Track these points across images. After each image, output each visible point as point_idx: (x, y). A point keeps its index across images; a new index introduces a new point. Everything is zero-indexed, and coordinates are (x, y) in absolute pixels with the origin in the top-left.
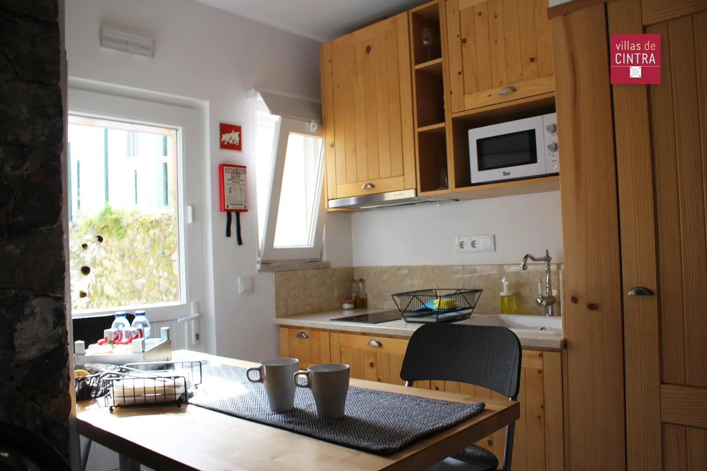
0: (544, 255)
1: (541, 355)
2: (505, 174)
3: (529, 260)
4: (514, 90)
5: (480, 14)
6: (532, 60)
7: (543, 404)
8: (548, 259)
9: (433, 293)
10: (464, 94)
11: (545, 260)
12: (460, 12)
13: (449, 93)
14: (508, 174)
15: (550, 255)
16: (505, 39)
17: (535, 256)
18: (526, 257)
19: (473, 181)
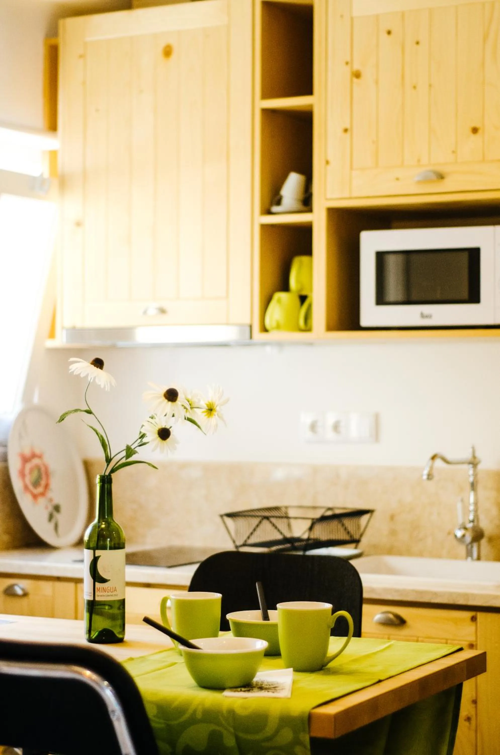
0: (468, 455)
1: (474, 619)
2: (423, 316)
3: (439, 463)
4: (441, 177)
5: (389, 33)
6: (475, 130)
7: (474, 698)
8: (474, 463)
9: (281, 513)
10: (351, 168)
11: (470, 463)
12: (352, 19)
13: (324, 162)
14: (429, 316)
15: (478, 454)
16: (430, 86)
17: (449, 457)
18: (434, 458)
19: (364, 322)
